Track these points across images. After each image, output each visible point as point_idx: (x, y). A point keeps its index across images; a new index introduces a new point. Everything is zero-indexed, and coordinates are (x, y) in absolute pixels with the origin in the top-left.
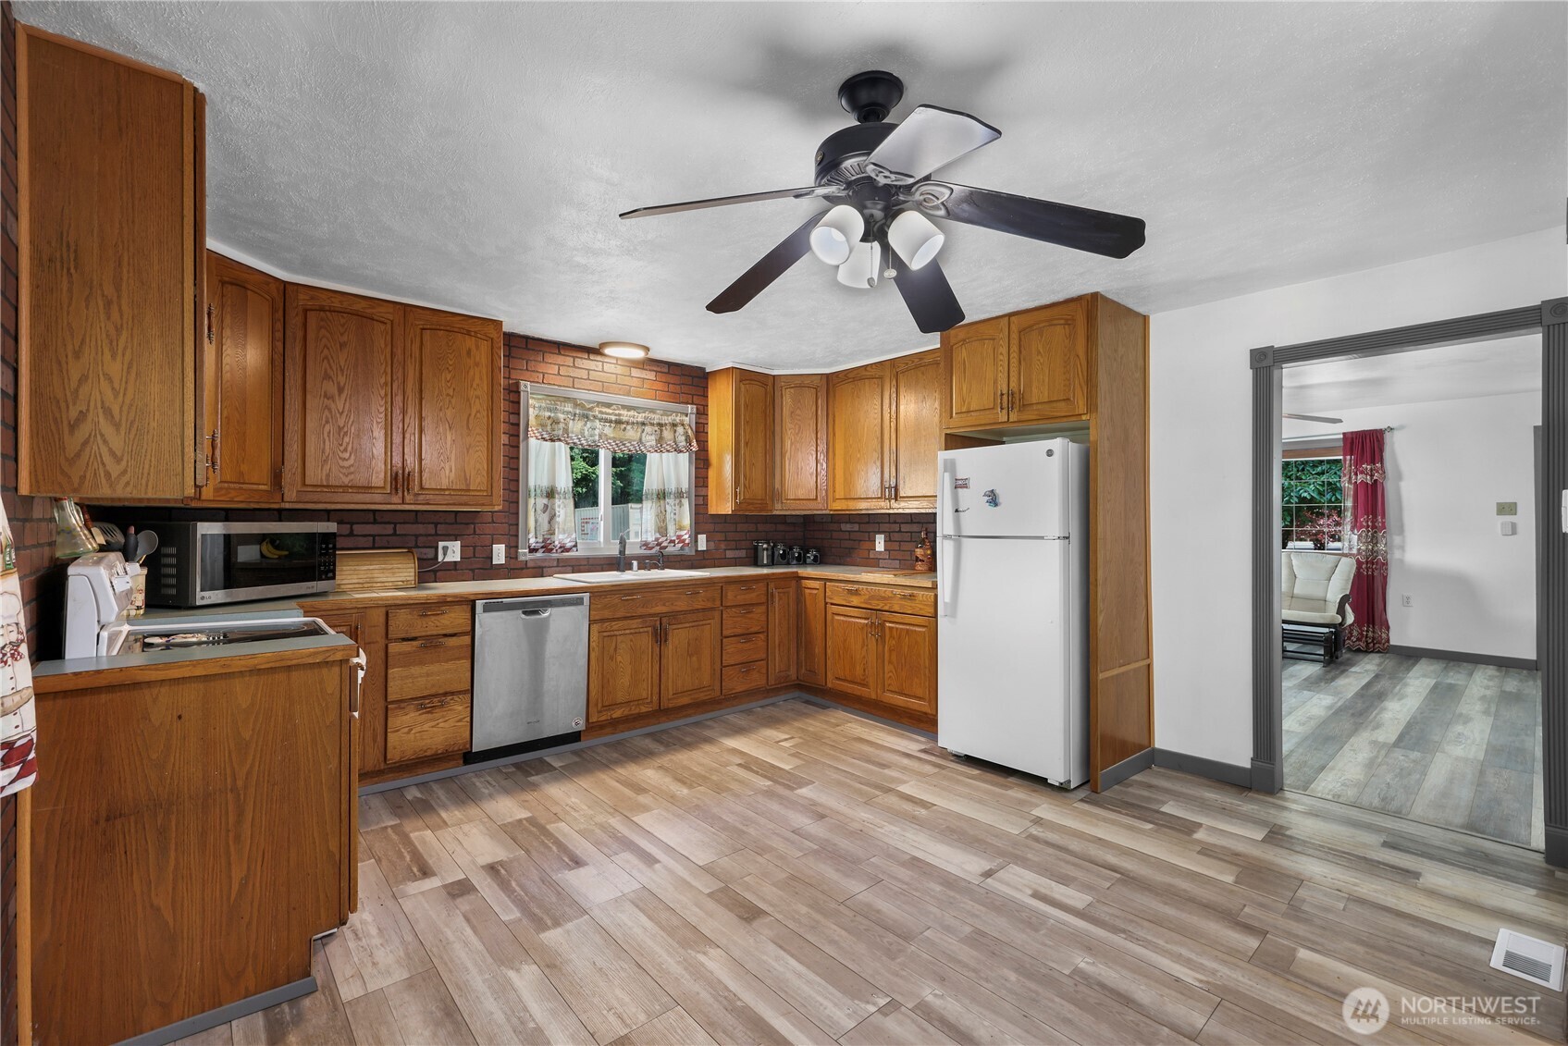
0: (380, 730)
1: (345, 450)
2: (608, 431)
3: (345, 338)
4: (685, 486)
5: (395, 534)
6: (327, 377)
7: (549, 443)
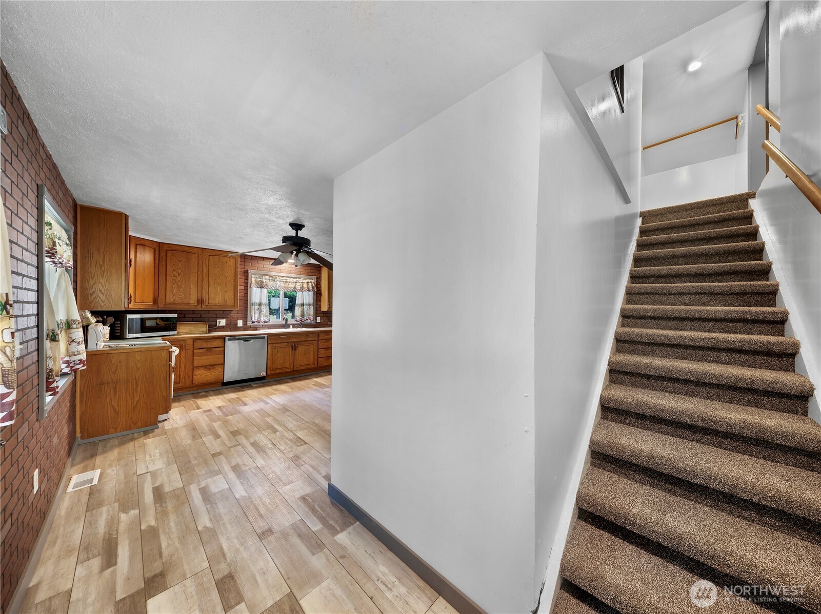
0: (191, 375)
1: (181, 292)
2: (282, 284)
3: (181, 259)
4: (311, 301)
5: (201, 317)
6: (174, 270)
7: (260, 289)
